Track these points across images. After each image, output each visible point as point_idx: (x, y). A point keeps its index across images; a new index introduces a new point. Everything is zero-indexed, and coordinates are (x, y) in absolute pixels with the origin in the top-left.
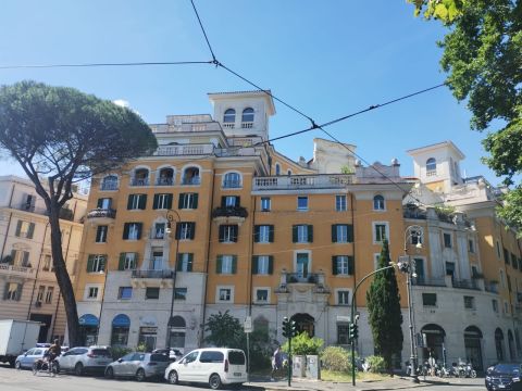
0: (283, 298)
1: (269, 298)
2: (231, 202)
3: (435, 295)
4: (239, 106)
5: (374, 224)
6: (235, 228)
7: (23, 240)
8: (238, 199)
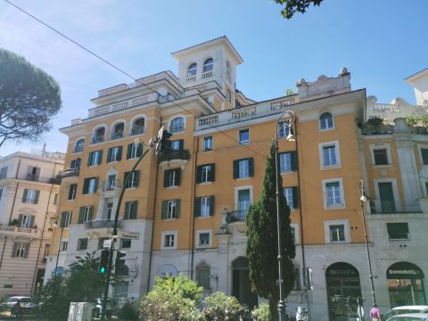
0: (224, 240)
1: (211, 242)
2: (176, 146)
3: (406, 224)
4: (199, 59)
5: (321, 145)
6: (178, 171)
7: (30, 205)
8: (181, 142)
